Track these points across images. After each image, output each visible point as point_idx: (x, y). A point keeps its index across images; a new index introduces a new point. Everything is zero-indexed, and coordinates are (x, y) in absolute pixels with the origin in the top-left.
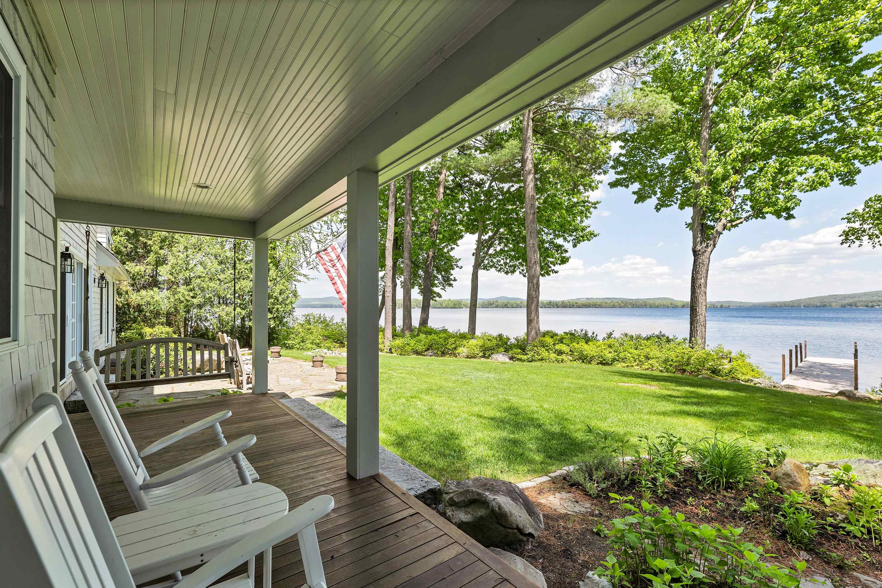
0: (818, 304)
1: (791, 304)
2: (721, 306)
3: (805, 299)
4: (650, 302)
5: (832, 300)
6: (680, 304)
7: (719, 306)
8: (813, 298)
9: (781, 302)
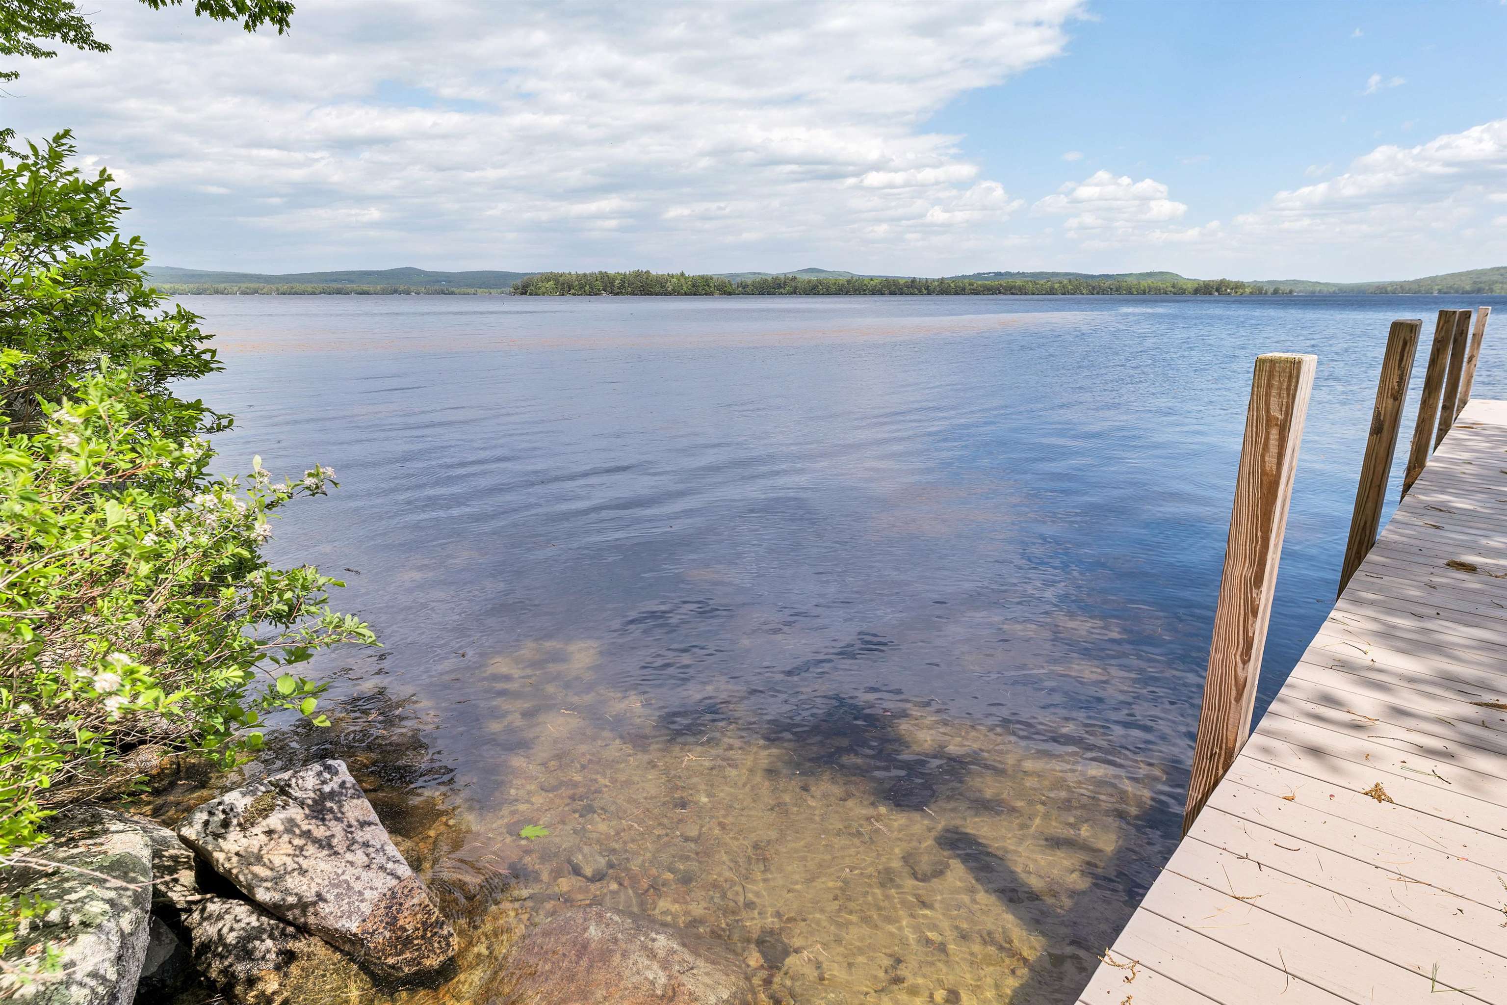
0: (1468, 288)
1: (1415, 287)
2: (1276, 292)
3: (1445, 277)
4: (1133, 281)
5: (1495, 278)
6: (1190, 287)
7: (1272, 290)
8: (1460, 274)
9: (1396, 283)
